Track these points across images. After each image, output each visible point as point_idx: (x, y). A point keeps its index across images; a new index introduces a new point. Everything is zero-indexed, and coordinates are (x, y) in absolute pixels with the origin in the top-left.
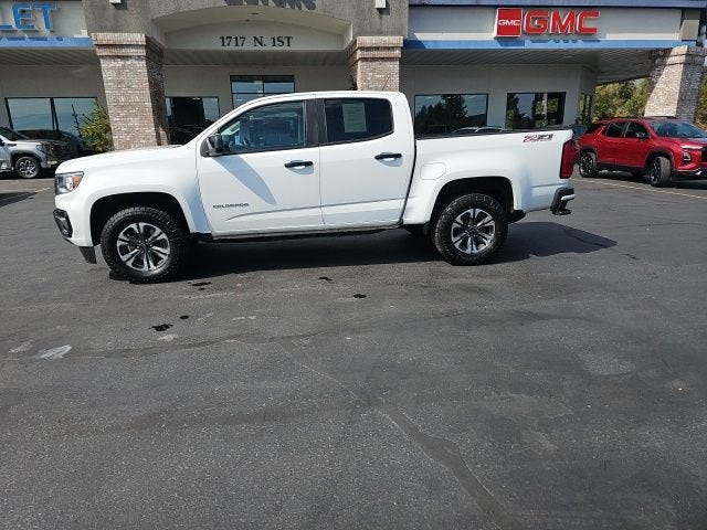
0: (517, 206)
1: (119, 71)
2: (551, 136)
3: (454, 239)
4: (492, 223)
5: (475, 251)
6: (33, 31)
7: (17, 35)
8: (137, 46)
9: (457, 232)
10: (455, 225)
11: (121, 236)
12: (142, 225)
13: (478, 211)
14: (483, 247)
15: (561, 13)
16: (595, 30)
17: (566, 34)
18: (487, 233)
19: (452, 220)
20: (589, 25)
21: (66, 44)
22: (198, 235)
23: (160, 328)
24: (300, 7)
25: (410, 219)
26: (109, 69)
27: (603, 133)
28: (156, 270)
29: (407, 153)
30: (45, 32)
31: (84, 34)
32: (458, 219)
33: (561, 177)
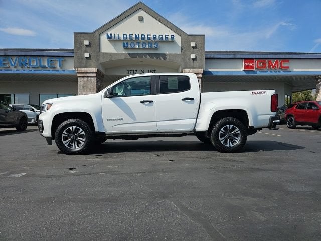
0: (251, 124)
1: (85, 82)
2: (264, 93)
3: (220, 139)
4: (239, 132)
5: (231, 145)
6: (54, 68)
7: (48, 69)
8: (93, 73)
9: (222, 136)
10: (220, 132)
11: (64, 132)
12: (74, 127)
13: (232, 126)
14: (235, 144)
15: (272, 61)
16: (288, 68)
17: (275, 69)
18: (237, 137)
19: (219, 129)
20: (285, 65)
21: (66, 73)
22: (99, 132)
23: (71, 169)
24: (160, 58)
25: (198, 129)
26: (81, 81)
27: (296, 108)
28: (78, 149)
29: (197, 98)
30: (58, 68)
31: (74, 69)
32: (222, 129)
33: (272, 111)
